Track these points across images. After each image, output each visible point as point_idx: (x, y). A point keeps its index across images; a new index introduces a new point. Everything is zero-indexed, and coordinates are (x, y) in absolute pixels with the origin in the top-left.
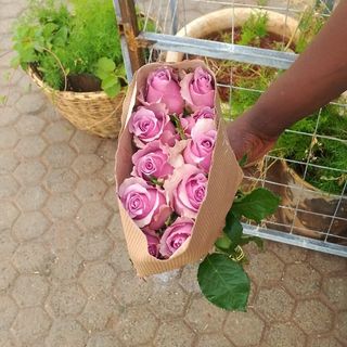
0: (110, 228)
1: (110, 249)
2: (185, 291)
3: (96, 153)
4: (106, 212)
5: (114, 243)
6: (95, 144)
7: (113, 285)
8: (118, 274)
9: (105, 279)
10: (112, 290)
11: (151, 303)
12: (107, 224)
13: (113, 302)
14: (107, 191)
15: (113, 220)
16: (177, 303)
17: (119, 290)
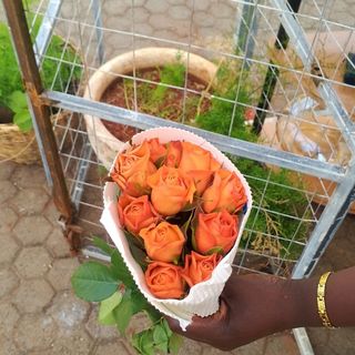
0: (17, 264)
1: (15, 288)
2: (90, 337)
3: (9, 179)
4: (14, 246)
5: (19, 282)
6: (9, 169)
7: (15, 327)
8: (22, 316)
9: (7, 321)
10: (14, 333)
11: (54, 349)
12: (14, 260)
13: (13, 347)
14: (17, 222)
15: (21, 255)
16: (81, 350)
17: (21, 333)
